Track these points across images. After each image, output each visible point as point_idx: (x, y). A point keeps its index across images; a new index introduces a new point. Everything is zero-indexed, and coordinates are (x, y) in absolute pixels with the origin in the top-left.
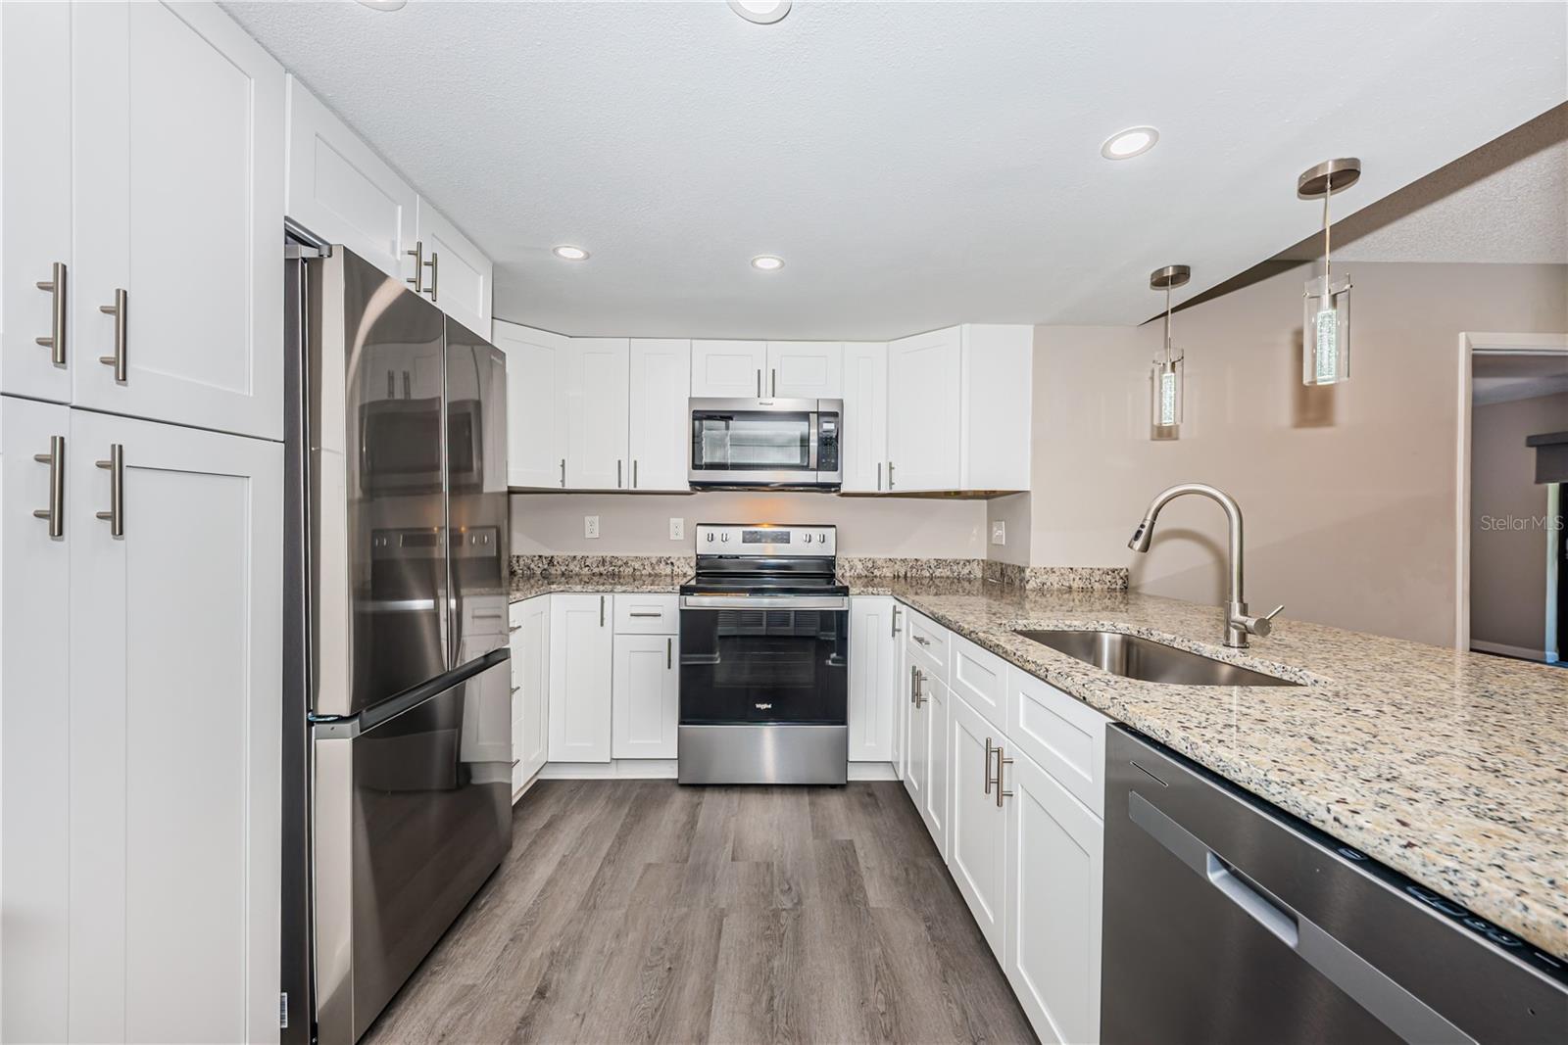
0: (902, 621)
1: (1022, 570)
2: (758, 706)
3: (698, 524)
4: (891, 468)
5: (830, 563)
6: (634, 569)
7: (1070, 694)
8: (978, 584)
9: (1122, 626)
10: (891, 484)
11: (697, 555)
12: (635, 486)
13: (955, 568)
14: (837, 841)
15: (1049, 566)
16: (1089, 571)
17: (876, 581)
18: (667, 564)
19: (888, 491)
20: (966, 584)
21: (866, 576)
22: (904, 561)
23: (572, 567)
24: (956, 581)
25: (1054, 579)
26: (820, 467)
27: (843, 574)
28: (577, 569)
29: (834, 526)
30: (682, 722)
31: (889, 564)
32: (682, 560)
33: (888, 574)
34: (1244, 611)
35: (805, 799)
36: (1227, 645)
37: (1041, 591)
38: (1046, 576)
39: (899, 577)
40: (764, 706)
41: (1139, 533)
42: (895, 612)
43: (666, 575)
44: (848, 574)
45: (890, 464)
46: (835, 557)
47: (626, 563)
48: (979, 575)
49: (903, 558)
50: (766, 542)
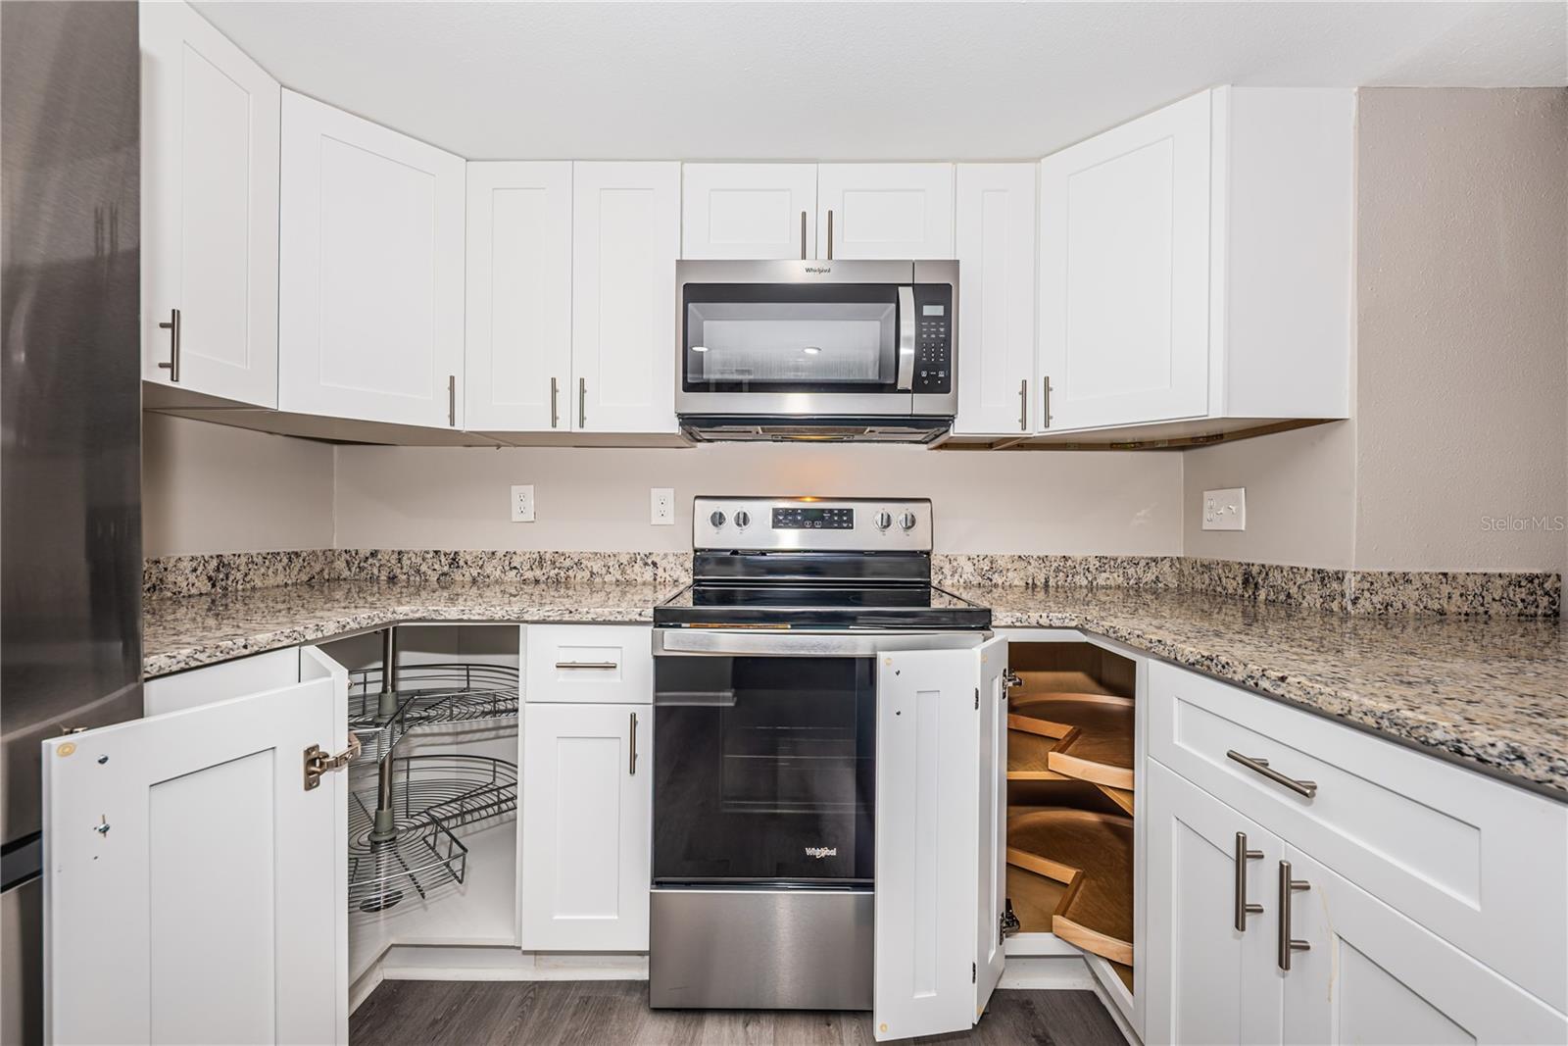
2: (809, 851)
3: (697, 497)
4: (1047, 389)
5: (922, 561)
6: (592, 573)
8: (1170, 597)
10: (1047, 421)
11: (696, 551)
12: (582, 426)
13: (1131, 571)
15: (1398, 570)
16: (1480, 580)
18: (646, 564)
19: (1039, 435)
20: (1150, 598)
22: (1043, 559)
23: (488, 570)
24: (1131, 592)
25: (1409, 594)
26: (919, 386)
27: (944, 584)
28: (498, 573)
29: (928, 500)
30: (657, 883)
31: (1017, 565)
32: (671, 559)
33: (1016, 582)
38: (1392, 590)
39: (1034, 585)
40: (824, 852)
43: (644, 584)
44: (949, 582)
45: (1045, 381)
46: (928, 553)
47: (579, 563)
48: (1173, 583)
49: (1042, 555)
50: (813, 527)
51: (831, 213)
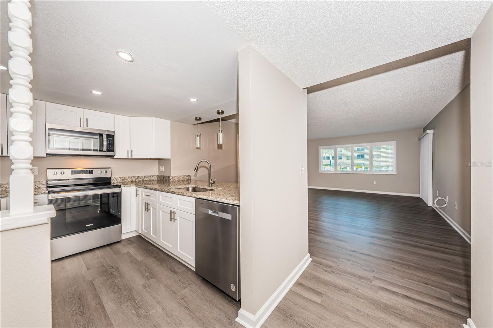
0: (139, 192)
1: (169, 177)
2: (87, 226)
3: (47, 169)
4: (132, 152)
5: (110, 179)
7: (189, 196)
8: (156, 182)
9: (193, 186)
10: (132, 156)
11: (47, 180)
13: (150, 178)
14: (123, 253)
15: (175, 176)
16: (183, 176)
17: (125, 183)
19: (131, 158)
20: (153, 182)
21: (122, 182)
24: (150, 181)
25: (176, 178)
26: (108, 151)
27: (114, 182)
29: (110, 168)
31: (129, 178)
32: (38, 182)
33: (129, 181)
34: (211, 181)
35: (108, 248)
36: (209, 186)
37: (174, 181)
39: (133, 181)
40: (90, 225)
41: (196, 168)
42: (137, 190)
44: (115, 182)
45: (132, 151)
46: (111, 177)
48: (157, 179)
49: (134, 176)
50: (83, 174)
51: (87, 119)
